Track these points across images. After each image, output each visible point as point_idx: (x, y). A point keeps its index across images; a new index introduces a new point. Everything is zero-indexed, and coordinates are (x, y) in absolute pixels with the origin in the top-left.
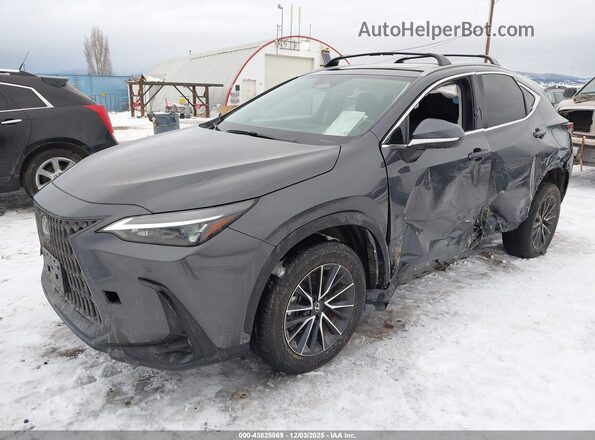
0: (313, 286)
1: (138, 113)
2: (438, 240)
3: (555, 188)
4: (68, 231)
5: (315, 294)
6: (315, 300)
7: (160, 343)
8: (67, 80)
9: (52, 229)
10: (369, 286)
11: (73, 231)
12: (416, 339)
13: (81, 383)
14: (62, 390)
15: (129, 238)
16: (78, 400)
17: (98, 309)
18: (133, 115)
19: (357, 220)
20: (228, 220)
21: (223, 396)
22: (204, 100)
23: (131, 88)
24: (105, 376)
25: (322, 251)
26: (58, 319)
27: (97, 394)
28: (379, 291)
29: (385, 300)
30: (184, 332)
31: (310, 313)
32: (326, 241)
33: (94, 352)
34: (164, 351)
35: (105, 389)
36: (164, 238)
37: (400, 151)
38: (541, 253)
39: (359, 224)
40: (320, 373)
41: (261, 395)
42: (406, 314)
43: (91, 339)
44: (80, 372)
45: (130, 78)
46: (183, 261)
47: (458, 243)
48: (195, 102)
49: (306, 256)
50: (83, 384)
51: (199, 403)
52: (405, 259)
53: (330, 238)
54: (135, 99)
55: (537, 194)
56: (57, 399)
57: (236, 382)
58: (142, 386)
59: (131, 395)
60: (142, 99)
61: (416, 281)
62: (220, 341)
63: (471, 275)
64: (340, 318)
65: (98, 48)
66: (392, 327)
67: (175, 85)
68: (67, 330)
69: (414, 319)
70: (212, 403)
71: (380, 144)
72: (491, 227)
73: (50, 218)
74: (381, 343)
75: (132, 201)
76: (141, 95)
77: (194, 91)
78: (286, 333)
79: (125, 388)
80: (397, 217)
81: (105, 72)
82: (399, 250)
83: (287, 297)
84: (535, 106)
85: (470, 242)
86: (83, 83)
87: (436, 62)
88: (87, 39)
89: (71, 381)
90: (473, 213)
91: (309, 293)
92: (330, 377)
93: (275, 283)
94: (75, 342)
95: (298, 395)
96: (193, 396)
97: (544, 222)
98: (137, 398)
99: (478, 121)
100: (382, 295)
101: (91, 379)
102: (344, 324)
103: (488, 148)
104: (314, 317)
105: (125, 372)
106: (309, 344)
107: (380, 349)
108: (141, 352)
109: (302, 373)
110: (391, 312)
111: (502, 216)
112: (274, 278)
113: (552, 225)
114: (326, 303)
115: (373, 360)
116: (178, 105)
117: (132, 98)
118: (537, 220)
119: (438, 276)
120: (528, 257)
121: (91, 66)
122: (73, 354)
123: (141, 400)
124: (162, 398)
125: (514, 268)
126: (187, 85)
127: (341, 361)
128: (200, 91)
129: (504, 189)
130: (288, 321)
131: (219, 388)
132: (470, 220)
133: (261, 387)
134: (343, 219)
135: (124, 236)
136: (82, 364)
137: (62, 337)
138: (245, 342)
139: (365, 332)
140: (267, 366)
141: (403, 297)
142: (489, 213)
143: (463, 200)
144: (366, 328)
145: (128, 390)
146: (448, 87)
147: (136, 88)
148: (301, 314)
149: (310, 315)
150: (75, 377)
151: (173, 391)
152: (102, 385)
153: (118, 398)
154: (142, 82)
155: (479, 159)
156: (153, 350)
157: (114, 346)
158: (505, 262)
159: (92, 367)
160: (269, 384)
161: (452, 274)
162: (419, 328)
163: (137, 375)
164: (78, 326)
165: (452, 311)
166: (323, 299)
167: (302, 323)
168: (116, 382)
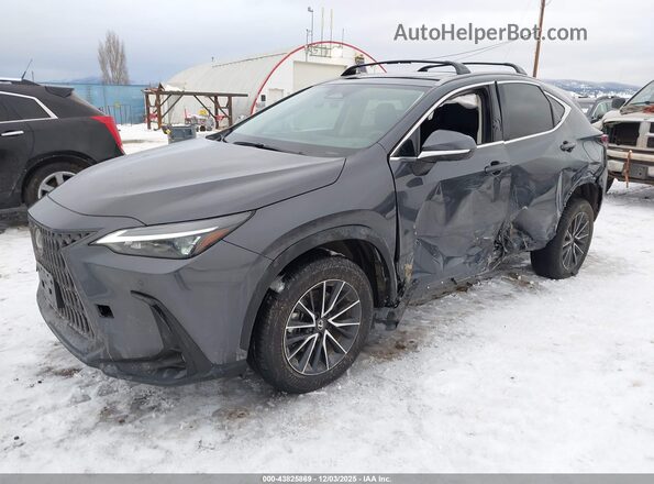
0: (315, 302)
1: (154, 125)
2: (452, 257)
3: (588, 204)
4: (61, 244)
5: (318, 311)
6: (318, 317)
7: (155, 359)
8: (72, 90)
9: (45, 242)
10: (377, 304)
11: (65, 243)
12: (427, 360)
13: (75, 401)
14: (55, 408)
15: (123, 251)
16: (71, 417)
17: (91, 325)
18: (149, 127)
19: (361, 234)
20: (221, 233)
21: (220, 415)
22: (226, 111)
23: (147, 97)
24: (101, 394)
25: (324, 266)
26: (54, 338)
27: (90, 413)
28: (389, 310)
29: (396, 319)
30: (178, 347)
31: (313, 331)
32: (328, 255)
33: (89, 371)
34: (158, 366)
35: (99, 408)
36: (157, 251)
37: (410, 164)
38: (573, 274)
39: (363, 238)
40: (323, 392)
41: (261, 415)
42: (420, 335)
43: (83, 354)
44: (75, 390)
45: (147, 87)
46: (177, 274)
47: (477, 261)
48: (217, 113)
49: (307, 272)
50: (76, 402)
51: (195, 421)
52: (417, 276)
53: (333, 253)
54: (152, 110)
55: (566, 211)
56: (49, 417)
57: (235, 401)
58: (138, 405)
59: (125, 414)
60: (159, 110)
61: (435, 302)
62: (215, 356)
63: (494, 296)
64: (345, 336)
65: (113, 55)
66: (403, 347)
67: (195, 94)
68: (63, 349)
69: (426, 340)
70: (209, 422)
71: (388, 156)
72: (515, 245)
73: (43, 232)
74: (391, 364)
75: (126, 213)
76: (158, 105)
77: (216, 102)
78: (286, 350)
79: (120, 407)
80: (406, 232)
81: (121, 81)
82: (409, 267)
83: (287, 313)
84: (564, 118)
85: (490, 260)
86: (96, 92)
87: (454, 70)
88: (101, 43)
89: (65, 399)
90: (493, 229)
91: (311, 310)
92: (333, 396)
93: (274, 299)
94: (71, 361)
95: (297, 414)
96: (189, 415)
97: (576, 241)
98: (132, 416)
99: (498, 132)
100: (392, 314)
101: (86, 398)
102: (350, 343)
103: (507, 161)
104: (316, 335)
105: (121, 391)
106: (311, 362)
107: (388, 369)
108: (134, 368)
109: (304, 392)
110: (405, 332)
111: (528, 234)
112: (272, 293)
113: (584, 244)
114: (330, 320)
115: (380, 380)
116: (198, 117)
117: (148, 109)
118: (567, 239)
119: (458, 297)
120: (557, 278)
121: (106, 74)
122: (69, 373)
123: (135, 419)
124: (157, 416)
125: (542, 289)
126: (209, 95)
127: (346, 382)
128: (223, 101)
129: (528, 205)
130: (288, 338)
131: (217, 407)
132: (489, 237)
133: (261, 407)
134: (346, 234)
135: (117, 249)
136: (77, 383)
137: (58, 356)
138: (242, 358)
139: (374, 354)
140: (268, 386)
141: (419, 318)
142: (513, 230)
143: (480, 216)
144: (377, 348)
145: (123, 408)
146: (466, 97)
147: (152, 98)
148: (303, 331)
149: (312, 333)
150: (70, 395)
151: (169, 410)
152: (97, 404)
153: (112, 416)
154: (160, 91)
155: (497, 172)
156: (146, 366)
157: (107, 361)
158: (532, 282)
159: (88, 386)
160: (269, 403)
161: (473, 294)
162: (432, 348)
163: (133, 394)
164: (71, 342)
165: (469, 333)
166: (327, 317)
167: (303, 341)
168: (111, 401)
